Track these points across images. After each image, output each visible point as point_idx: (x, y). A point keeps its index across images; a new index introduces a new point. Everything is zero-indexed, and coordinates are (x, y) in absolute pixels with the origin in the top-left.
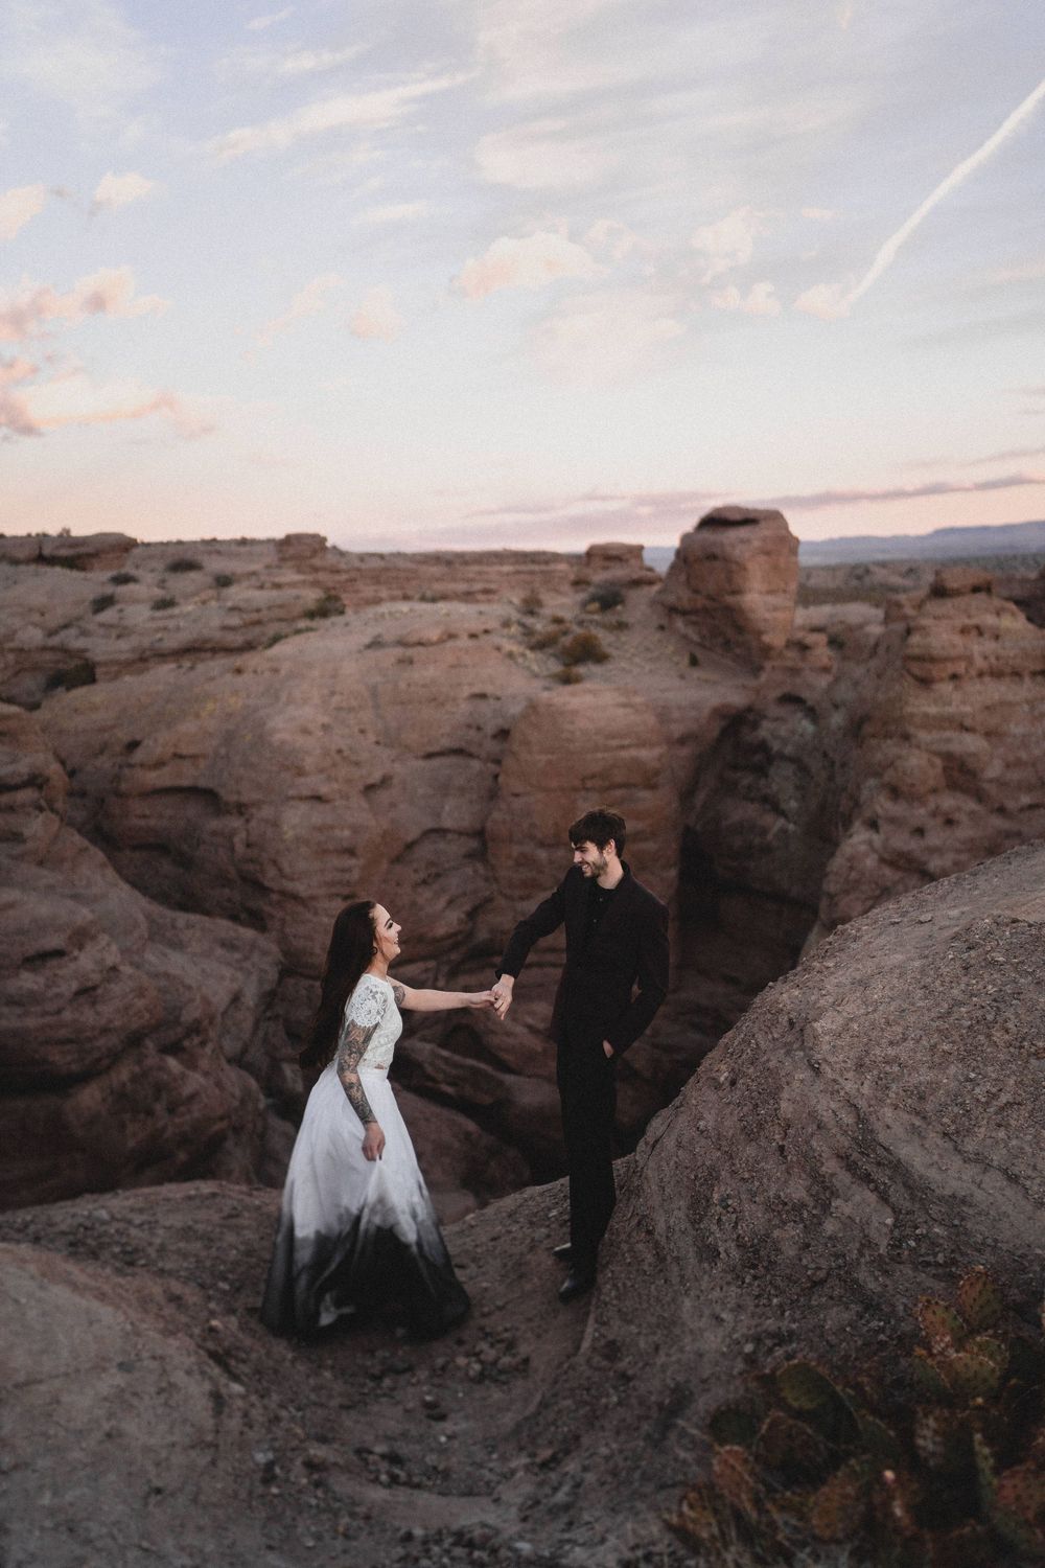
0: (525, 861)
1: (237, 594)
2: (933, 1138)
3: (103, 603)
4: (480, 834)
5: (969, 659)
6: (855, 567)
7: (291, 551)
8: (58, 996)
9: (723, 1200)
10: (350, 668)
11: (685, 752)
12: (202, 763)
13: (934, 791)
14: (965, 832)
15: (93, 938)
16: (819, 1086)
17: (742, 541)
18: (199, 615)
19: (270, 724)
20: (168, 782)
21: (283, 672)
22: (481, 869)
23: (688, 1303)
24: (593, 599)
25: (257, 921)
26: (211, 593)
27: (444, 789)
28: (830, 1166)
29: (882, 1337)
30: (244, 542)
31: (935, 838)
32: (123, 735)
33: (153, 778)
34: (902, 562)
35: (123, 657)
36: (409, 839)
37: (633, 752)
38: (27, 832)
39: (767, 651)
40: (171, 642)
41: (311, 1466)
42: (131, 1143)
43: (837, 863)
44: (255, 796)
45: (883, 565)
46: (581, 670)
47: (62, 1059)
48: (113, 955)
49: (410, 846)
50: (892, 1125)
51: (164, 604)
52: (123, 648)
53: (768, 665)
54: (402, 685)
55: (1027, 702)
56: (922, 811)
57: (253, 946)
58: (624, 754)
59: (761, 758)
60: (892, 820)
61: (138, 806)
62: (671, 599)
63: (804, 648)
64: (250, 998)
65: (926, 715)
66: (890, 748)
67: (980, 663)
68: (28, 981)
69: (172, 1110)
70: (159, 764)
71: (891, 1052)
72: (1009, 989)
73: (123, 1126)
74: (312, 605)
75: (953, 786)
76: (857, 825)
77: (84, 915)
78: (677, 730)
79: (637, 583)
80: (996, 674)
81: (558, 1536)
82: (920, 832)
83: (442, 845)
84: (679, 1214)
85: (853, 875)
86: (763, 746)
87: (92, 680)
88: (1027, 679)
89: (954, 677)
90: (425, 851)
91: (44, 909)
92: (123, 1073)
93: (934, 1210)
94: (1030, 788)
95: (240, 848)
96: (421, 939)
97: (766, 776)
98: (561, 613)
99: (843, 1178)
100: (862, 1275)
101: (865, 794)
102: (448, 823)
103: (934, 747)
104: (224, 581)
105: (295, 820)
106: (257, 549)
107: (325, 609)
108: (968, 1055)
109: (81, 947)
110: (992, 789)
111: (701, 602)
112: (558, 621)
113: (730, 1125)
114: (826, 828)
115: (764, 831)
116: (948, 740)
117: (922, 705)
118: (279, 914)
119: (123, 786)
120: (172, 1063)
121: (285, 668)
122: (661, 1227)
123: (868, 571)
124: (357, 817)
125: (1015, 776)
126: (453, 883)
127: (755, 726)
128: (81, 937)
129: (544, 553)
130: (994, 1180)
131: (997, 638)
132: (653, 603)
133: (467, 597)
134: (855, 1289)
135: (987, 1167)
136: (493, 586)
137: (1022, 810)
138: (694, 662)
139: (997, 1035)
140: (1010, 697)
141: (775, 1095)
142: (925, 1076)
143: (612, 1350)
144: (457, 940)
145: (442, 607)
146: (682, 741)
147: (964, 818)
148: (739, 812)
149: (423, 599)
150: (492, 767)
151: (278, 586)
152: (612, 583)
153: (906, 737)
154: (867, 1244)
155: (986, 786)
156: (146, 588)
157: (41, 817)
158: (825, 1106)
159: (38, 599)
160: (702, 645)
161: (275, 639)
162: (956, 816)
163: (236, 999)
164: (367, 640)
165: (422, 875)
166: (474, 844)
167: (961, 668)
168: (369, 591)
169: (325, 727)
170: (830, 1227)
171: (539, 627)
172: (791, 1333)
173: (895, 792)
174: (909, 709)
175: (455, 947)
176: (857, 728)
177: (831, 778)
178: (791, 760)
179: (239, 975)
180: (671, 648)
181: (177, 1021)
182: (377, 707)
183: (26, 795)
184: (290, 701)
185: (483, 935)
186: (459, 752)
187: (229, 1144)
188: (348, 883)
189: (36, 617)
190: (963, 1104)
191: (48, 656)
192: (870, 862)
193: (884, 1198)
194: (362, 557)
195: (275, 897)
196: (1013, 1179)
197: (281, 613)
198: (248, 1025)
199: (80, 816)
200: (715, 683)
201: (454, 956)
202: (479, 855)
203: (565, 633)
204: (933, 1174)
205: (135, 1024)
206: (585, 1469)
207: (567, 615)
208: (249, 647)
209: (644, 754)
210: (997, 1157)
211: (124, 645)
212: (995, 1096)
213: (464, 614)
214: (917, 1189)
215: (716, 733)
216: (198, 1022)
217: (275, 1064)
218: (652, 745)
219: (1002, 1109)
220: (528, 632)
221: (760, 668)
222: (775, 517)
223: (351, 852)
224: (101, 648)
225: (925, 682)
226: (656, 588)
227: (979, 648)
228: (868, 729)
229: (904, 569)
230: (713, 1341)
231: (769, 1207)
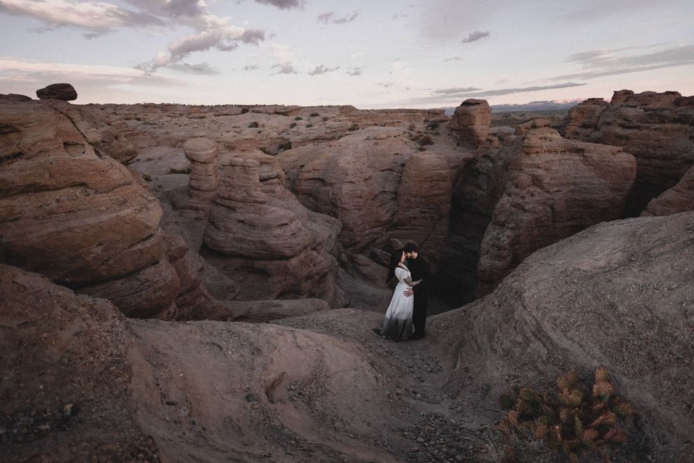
0: (408, 200)
1: (329, 123)
2: (558, 332)
3: (293, 125)
4: (396, 193)
5: (542, 147)
6: (506, 113)
7: (344, 111)
8: (286, 235)
9: (498, 338)
10: (361, 145)
11: (455, 171)
12: (321, 172)
13: (529, 186)
14: (537, 198)
15: (295, 220)
16: (526, 312)
17: (475, 110)
18: (319, 129)
19: (339, 162)
20: (311, 177)
21: (342, 147)
22: (395, 202)
23: (488, 362)
24: (429, 126)
25: (335, 215)
26: (322, 123)
27: (386, 180)
28: (529, 334)
29: (544, 381)
30: (329, 107)
31: (527, 200)
32: (300, 163)
33: (307, 175)
34: (520, 112)
35: (299, 141)
36: (376, 194)
37: (440, 171)
38: (276, 190)
39: (480, 142)
40: (312, 137)
41: (397, 394)
42: (305, 274)
43: (498, 205)
44: (335, 181)
45: (514, 113)
46: (426, 147)
47: (287, 252)
48: (300, 225)
49: (376, 196)
50: (547, 326)
51: (309, 126)
52: (298, 138)
53: (480, 146)
54: (375, 150)
55: (558, 160)
56: (524, 192)
57: (335, 222)
58: (437, 172)
59: (478, 173)
60: (516, 194)
61: (304, 183)
62: (452, 126)
63: (491, 141)
64: (334, 236)
65: (528, 163)
66: (516, 173)
67: (545, 148)
68: (279, 231)
69: (314, 265)
70: (309, 172)
71: (546, 306)
72: (579, 291)
73: (302, 269)
74: (350, 127)
75: (534, 184)
76: (505, 195)
77: (292, 214)
78: (453, 165)
79: (442, 121)
80: (550, 152)
81: (460, 419)
82: (523, 198)
83: (385, 196)
84: (485, 339)
85: (503, 209)
86: (477, 170)
87: (290, 148)
88: (559, 154)
89: (537, 152)
90: (380, 197)
91: (282, 212)
92: (302, 256)
93: (559, 351)
94: (557, 185)
95: (331, 195)
96: (379, 221)
97: (478, 178)
98: (420, 130)
99: (533, 338)
100: (539, 364)
101: (507, 186)
102: (387, 190)
103: (529, 173)
104: (325, 119)
105: (346, 188)
106: (333, 109)
107: (354, 128)
108: (568, 309)
109: (292, 223)
110: (546, 186)
111: (461, 127)
112: (419, 132)
113: (500, 318)
114: (495, 195)
115: (476, 194)
116: (534, 171)
117: (527, 160)
118: (341, 213)
119: (300, 178)
120: (315, 253)
121: (343, 145)
122: (479, 341)
123: (509, 115)
124: (362, 187)
125: (553, 182)
126: (388, 206)
127: (475, 164)
128: (292, 220)
129: (414, 110)
130: (575, 345)
131: (551, 141)
132: (447, 127)
133: (393, 124)
134: (536, 367)
135: (574, 342)
136: (400, 121)
137: (554, 192)
138: (458, 145)
139: (576, 305)
140: (554, 159)
141: (513, 312)
142: (557, 314)
143: (467, 370)
144: (388, 222)
145: (386, 128)
146: (454, 168)
147: (536, 194)
148: (469, 188)
149: (381, 126)
150: (400, 174)
151: (340, 121)
152: (435, 121)
153: (521, 170)
154: (539, 357)
155: (544, 185)
156: (304, 122)
157: (280, 186)
158: (528, 318)
159: (276, 124)
160: (461, 140)
161: (340, 137)
162: (534, 193)
163: (330, 236)
164: (366, 138)
165: (380, 204)
166: (394, 196)
167: (539, 150)
168: (365, 122)
169: (354, 162)
170: (529, 350)
171: (414, 134)
172: (518, 376)
173: (517, 186)
174: (522, 162)
175: (388, 224)
176: (506, 167)
177: (497, 180)
178: (485, 174)
179: (331, 230)
180: (452, 141)
181: (315, 242)
182: (368, 157)
183: (275, 180)
184: (345, 155)
185: (395, 221)
186: (391, 170)
187: (329, 275)
188: (359, 206)
189: (276, 130)
190: (567, 323)
191: (279, 140)
192: (508, 206)
193: (544, 345)
194: (362, 111)
195: (340, 209)
196: (581, 346)
197: (340, 129)
198: (333, 243)
199: (288, 185)
200: (464, 151)
201: (388, 226)
202: (395, 199)
203: (421, 136)
204: (558, 341)
205: (306, 243)
206: (463, 401)
207: (421, 130)
208: (333, 138)
209: (443, 172)
210: (577, 339)
211: (299, 137)
212: (576, 322)
213: (393, 130)
214: (554, 345)
215: (464, 165)
216: (320, 242)
217: (340, 253)
218: (445, 169)
219: (578, 326)
220: (411, 135)
221: (477, 147)
222: (485, 102)
223: (361, 197)
224: (293, 138)
225: (528, 154)
226: (448, 122)
227: (545, 144)
228: (509, 167)
229: (521, 114)
230: (496, 374)
231: (511, 342)
